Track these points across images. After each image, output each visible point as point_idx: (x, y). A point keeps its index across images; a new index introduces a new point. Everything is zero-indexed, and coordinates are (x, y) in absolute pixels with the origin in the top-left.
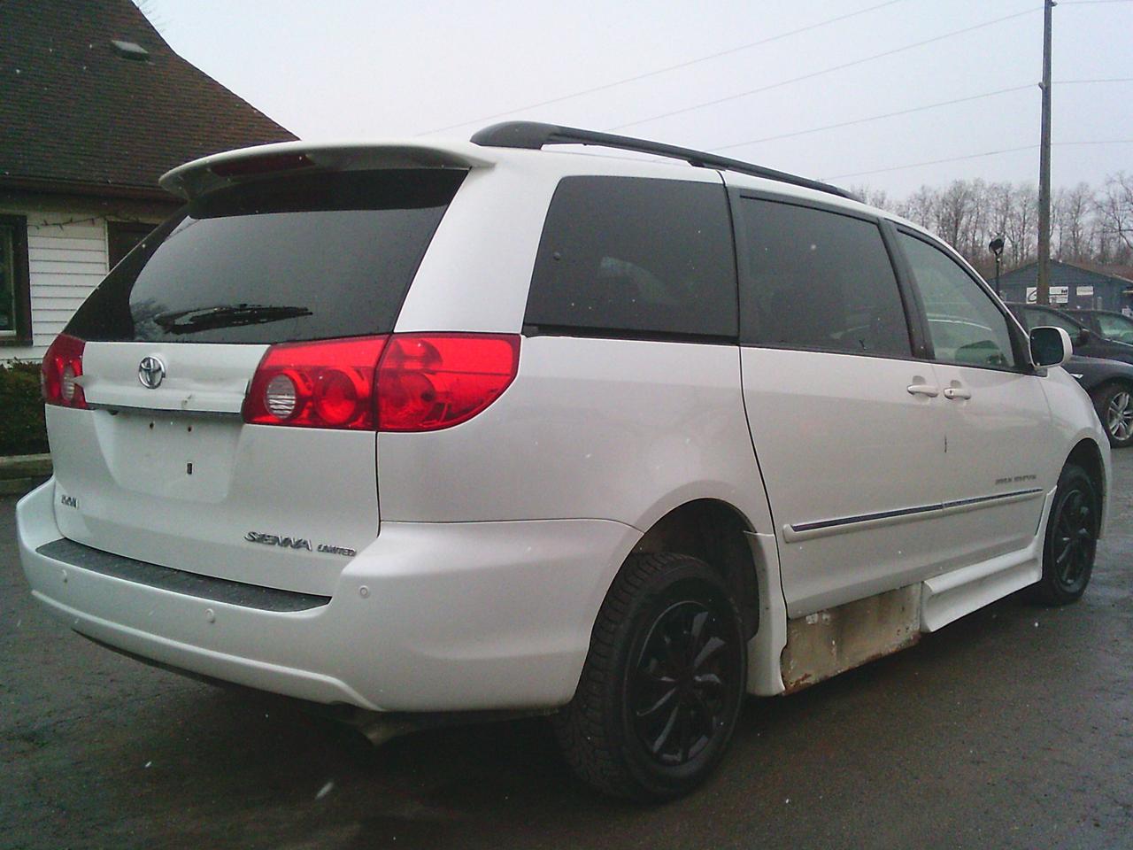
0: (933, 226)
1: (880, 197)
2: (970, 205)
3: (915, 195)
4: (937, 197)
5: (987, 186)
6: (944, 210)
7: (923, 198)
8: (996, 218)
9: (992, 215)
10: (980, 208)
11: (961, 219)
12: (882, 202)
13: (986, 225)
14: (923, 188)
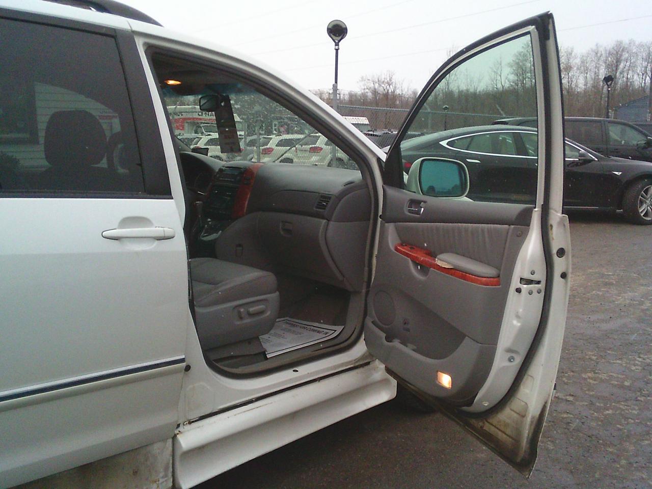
0: (602, 69)
1: (570, 51)
2: (626, 55)
3: (592, 50)
4: (606, 50)
5: (637, 43)
6: (610, 59)
7: (596, 51)
8: (642, 64)
9: (639, 62)
10: (632, 58)
11: (620, 64)
12: (571, 54)
13: (636, 68)
14: (597, 45)
